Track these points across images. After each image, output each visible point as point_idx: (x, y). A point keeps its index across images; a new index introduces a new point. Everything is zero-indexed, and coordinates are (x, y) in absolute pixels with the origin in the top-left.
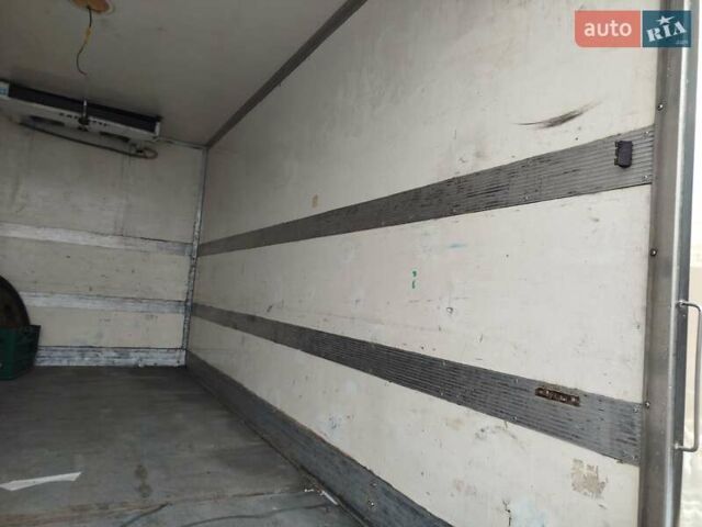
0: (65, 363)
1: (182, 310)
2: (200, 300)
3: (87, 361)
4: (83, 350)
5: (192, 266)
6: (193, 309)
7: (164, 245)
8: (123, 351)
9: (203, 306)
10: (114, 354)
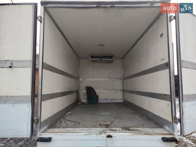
0: (103, 102)
1: (122, 91)
2: (125, 89)
3: (106, 102)
4: (106, 99)
5: (122, 82)
6: (124, 91)
7: (117, 79)
8: (112, 100)
9: (126, 90)
10: (110, 100)
